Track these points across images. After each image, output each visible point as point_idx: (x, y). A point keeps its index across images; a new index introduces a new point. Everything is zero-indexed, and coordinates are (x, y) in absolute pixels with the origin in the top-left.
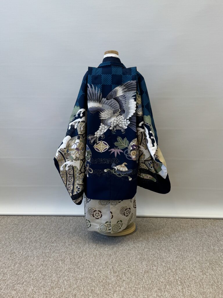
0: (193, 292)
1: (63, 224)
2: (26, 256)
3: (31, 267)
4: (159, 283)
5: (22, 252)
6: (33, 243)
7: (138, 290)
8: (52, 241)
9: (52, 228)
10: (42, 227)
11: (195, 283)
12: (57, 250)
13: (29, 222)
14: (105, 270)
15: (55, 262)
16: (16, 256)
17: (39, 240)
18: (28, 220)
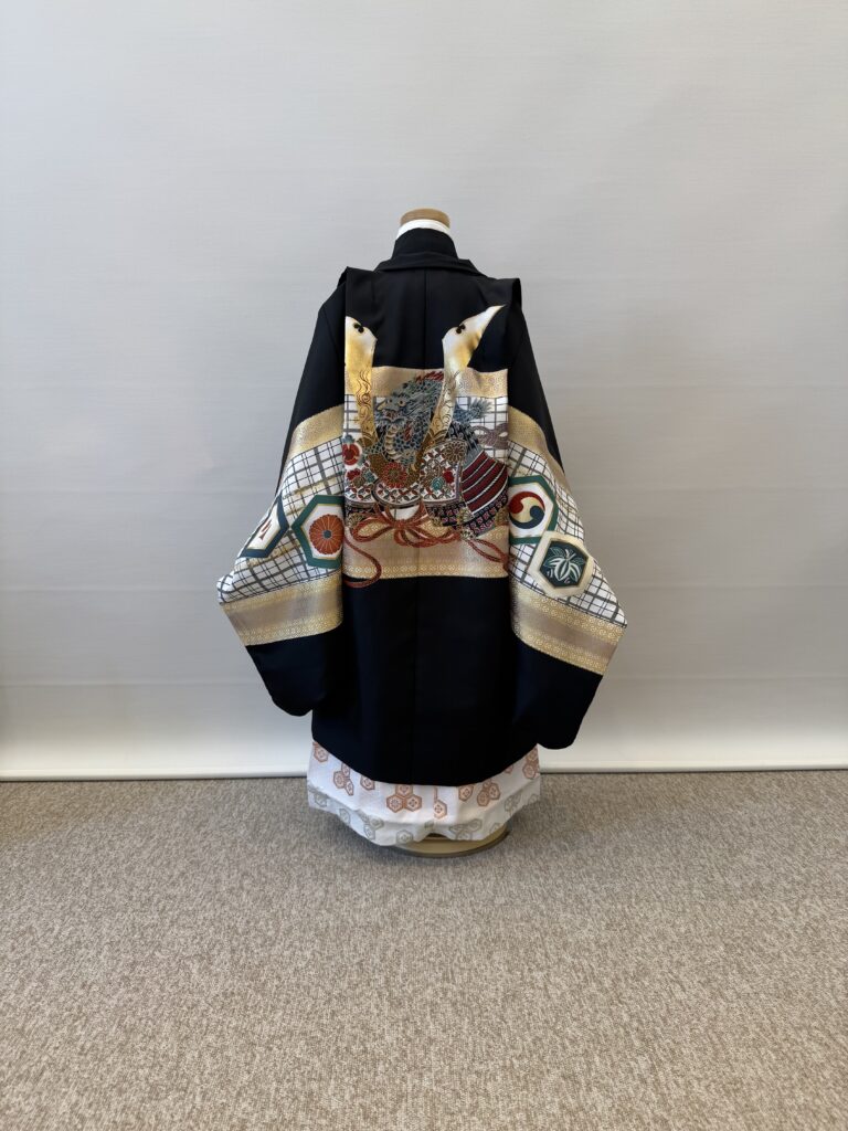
0: (695, 1084)
1: (216, 808)
2: (69, 943)
3: (81, 992)
4: (564, 1048)
5: (57, 928)
6: (102, 887)
7: (490, 1086)
8: (171, 877)
9: (177, 824)
10: (141, 822)
11: (695, 1037)
12: (187, 913)
13: (100, 805)
14: (362, 994)
15: (173, 965)
16: (33, 943)
17: (125, 876)
18: (98, 797)
